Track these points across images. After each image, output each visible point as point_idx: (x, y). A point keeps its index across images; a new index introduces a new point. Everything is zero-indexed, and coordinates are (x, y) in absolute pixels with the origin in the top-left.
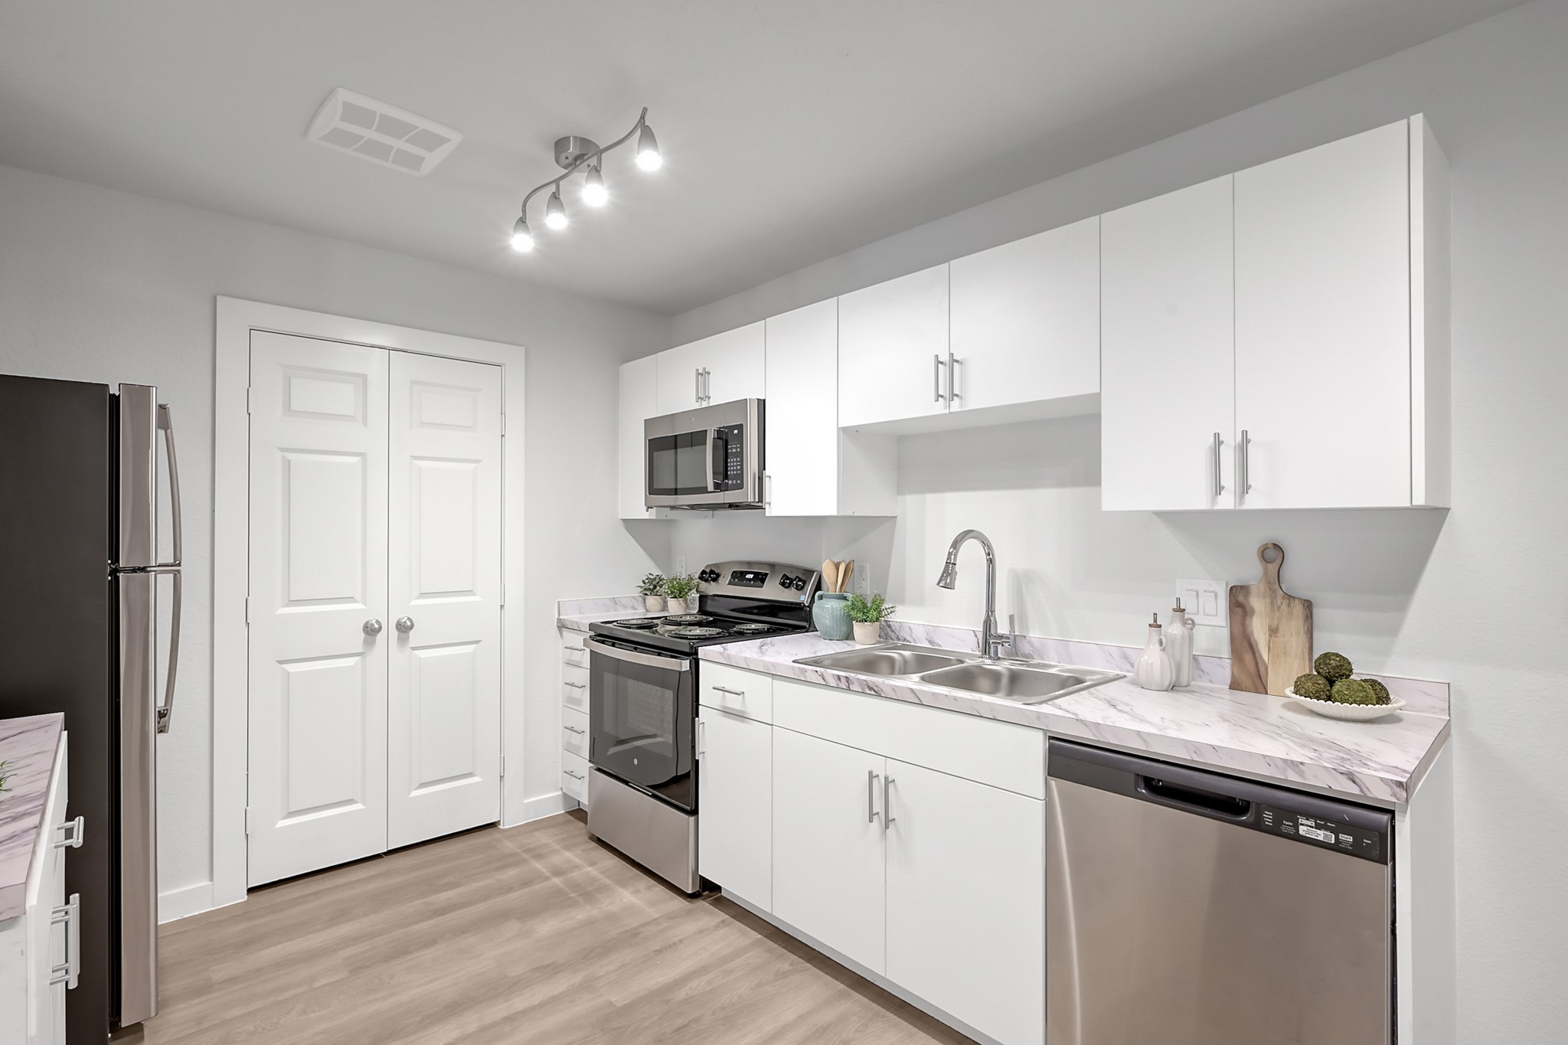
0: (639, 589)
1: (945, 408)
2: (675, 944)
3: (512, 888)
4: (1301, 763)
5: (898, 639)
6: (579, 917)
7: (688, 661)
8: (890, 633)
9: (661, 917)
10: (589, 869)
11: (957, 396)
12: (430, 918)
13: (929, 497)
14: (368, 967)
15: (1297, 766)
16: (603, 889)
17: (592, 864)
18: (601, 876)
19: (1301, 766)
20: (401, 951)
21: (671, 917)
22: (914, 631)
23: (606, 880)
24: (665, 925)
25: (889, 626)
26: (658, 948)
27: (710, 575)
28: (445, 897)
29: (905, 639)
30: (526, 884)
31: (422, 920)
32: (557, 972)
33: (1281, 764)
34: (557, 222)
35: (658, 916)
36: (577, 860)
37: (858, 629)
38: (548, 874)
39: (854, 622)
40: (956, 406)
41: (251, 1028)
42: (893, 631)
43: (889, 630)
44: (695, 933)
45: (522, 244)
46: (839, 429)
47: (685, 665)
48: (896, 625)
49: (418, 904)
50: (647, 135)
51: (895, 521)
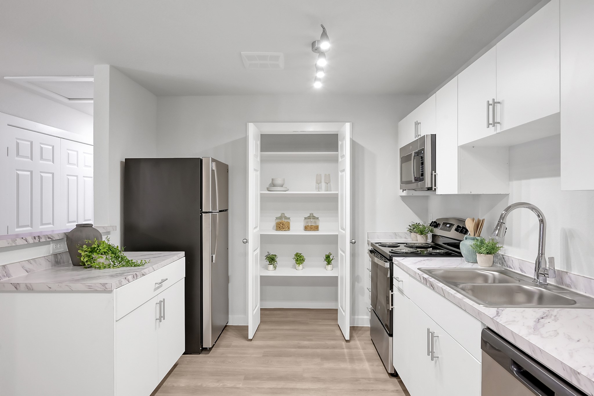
0: (407, 229)
1: (495, 131)
2: (369, 390)
3: (328, 348)
4: (579, 373)
5: (507, 266)
6: (342, 366)
7: (389, 263)
8: (504, 262)
9: (373, 378)
10: (361, 350)
11: (499, 123)
12: (295, 348)
13: (524, 182)
14: (268, 356)
15: (576, 374)
16: (360, 360)
17: (364, 349)
18: (363, 355)
19: (578, 375)
20: (280, 355)
21: (377, 380)
22: (514, 262)
23: (364, 357)
24: (372, 382)
25: (504, 258)
26: (361, 389)
27: (435, 225)
28: (306, 343)
29: (510, 267)
30: (334, 348)
31: (293, 348)
32: (319, 381)
33: (569, 370)
34: (321, 75)
35: (372, 377)
36: (360, 346)
37: (480, 258)
38: (344, 347)
39: (477, 254)
40: (499, 129)
41: (230, 361)
42: (505, 261)
43: (503, 260)
44: (381, 390)
45: (318, 86)
46: (458, 147)
47: (387, 265)
48: (506, 258)
49: (296, 342)
50: (324, 35)
51: (509, 197)
